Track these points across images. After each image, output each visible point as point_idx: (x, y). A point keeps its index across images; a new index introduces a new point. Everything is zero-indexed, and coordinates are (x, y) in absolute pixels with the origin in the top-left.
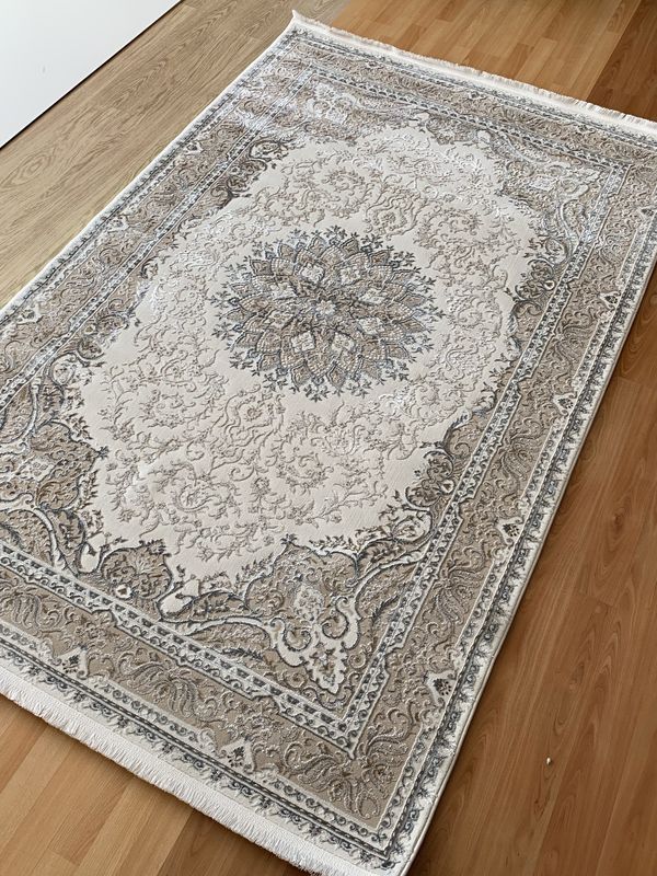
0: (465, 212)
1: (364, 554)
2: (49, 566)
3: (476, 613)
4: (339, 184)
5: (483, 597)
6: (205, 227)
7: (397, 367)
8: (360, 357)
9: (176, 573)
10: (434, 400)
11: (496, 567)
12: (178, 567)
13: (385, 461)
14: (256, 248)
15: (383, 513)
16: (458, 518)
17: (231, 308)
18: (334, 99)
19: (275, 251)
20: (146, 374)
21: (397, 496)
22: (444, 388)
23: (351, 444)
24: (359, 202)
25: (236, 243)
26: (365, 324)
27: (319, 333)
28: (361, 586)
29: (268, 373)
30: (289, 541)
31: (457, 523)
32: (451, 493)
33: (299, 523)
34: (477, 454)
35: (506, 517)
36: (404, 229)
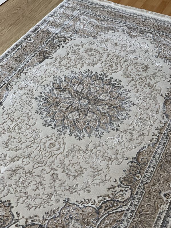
0: (143, 64)
1: (101, 207)
4: (90, 53)
6: (34, 70)
7: (115, 125)
8: (99, 121)
9: (15, 215)
10: (132, 139)
11: (160, 213)
12: (17, 213)
13: (110, 166)
14: (55, 78)
15: (109, 189)
16: (144, 191)
17: (44, 102)
18: (88, 21)
19: (63, 79)
20: (6, 129)
21: (115, 181)
22: (135, 134)
23: (95, 158)
24: (98, 61)
25: (47, 76)
26: (101, 108)
27: (81, 111)
28: (100, 222)
29: (58, 128)
30: (67, 201)
31: (143, 193)
32: (140, 180)
33: (72, 193)
34: (151, 163)
35: (165, 190)
36: (117, 70)
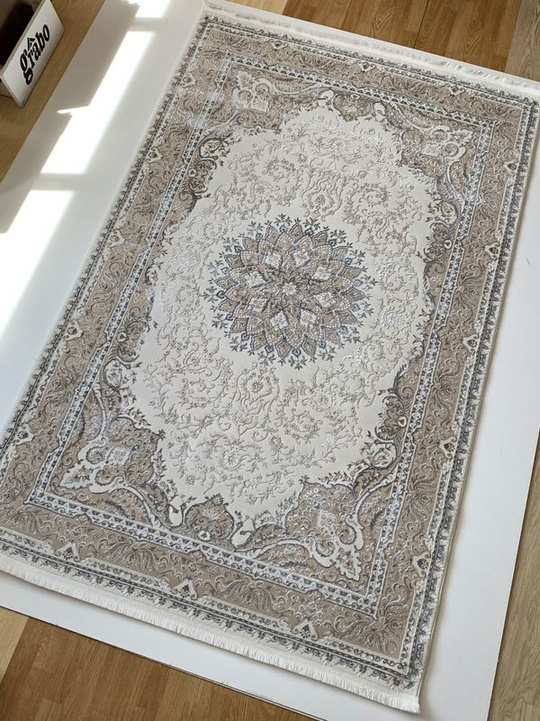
0: (377, 186)
1: (357, 483)
2: (150, 526)
3: (436, 511)
4: (276, 173)
5: (438, 499)
6: (182, 231)
7: (350, 331)
8: (323, 327)
9: (235, 517)
10: (382, 355)
11: (443, 476)
12: (236, 512)
13: (357, 409)
14: (226, 244)
16: (414, 445)
17: (220, 300)
18: (254, 86)
19: (241, 245)
20: (173, 366)
21: (370, 435)
22: (387, 344)
23: (330, 400)
24: (294, 189)
25: (210, 242)
26: (320, 298)
27: (289, 311)
28: (359, 505)
29: (259, 351)
30: (304, 481)
31: (413, 448)
32: (406, 426)
33: (308, 466)
34: (418, 394)
35: (445, 438)
36: (333, 209)
